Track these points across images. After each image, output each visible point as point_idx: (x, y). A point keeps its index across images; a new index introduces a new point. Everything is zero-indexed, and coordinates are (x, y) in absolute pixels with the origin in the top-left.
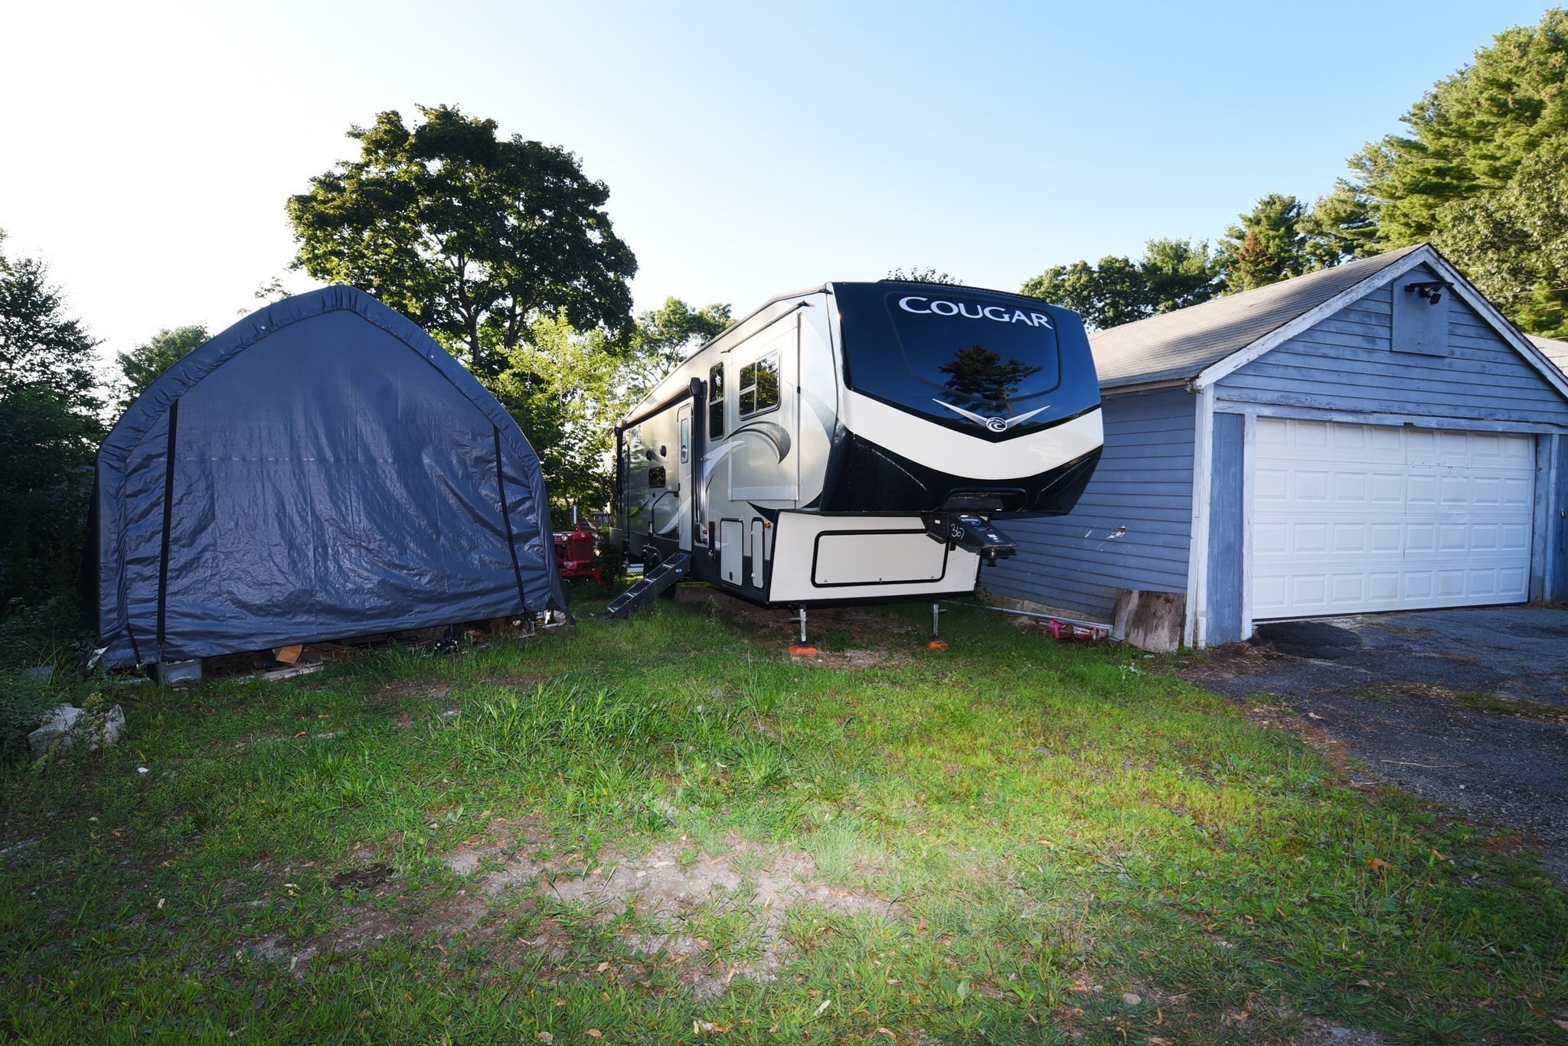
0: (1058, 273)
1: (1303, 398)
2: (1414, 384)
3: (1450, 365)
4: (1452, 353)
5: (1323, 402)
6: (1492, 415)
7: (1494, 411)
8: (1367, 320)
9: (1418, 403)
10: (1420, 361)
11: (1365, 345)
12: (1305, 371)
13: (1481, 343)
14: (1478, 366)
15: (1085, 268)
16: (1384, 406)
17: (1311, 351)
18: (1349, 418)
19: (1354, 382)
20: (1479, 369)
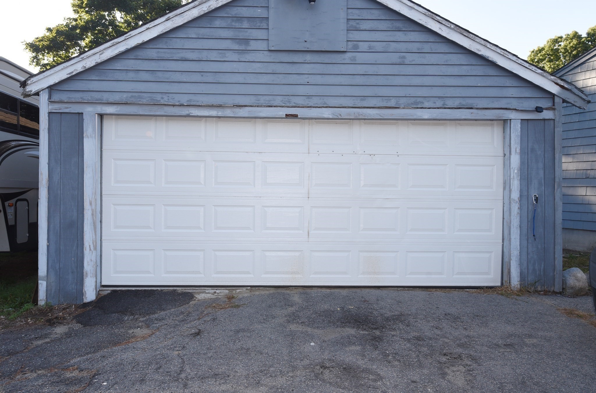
0: (556, 41)
1: (158, 97)
2: (304, 79)
3: (354, 58)
4: (356, 47)
5: (184, 99)
6: (416, 103)
7: (419, 100)
8: (237, 25)
9: (309, 96)
10: (309, 57)
11: (236, 47)
12: (160, 74)
13: (400, 36)
14: (394, 58)
15: (576, 36)
16: (263, 100)
17: (167, 56)
18: (213, 112)
19: (222, 80)
20: (398, 61)
